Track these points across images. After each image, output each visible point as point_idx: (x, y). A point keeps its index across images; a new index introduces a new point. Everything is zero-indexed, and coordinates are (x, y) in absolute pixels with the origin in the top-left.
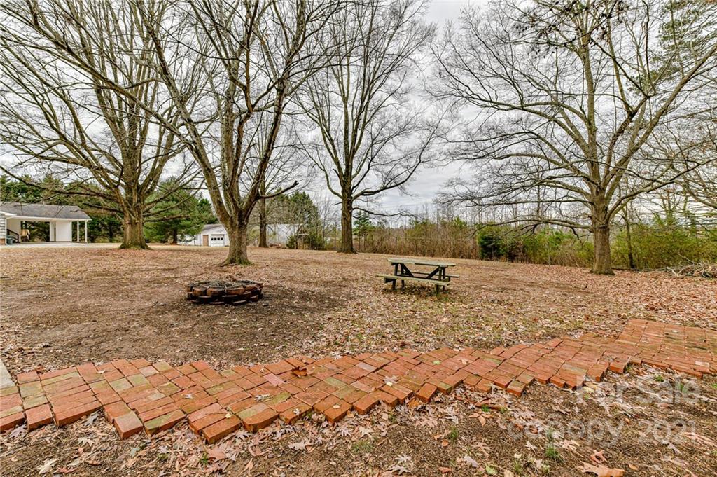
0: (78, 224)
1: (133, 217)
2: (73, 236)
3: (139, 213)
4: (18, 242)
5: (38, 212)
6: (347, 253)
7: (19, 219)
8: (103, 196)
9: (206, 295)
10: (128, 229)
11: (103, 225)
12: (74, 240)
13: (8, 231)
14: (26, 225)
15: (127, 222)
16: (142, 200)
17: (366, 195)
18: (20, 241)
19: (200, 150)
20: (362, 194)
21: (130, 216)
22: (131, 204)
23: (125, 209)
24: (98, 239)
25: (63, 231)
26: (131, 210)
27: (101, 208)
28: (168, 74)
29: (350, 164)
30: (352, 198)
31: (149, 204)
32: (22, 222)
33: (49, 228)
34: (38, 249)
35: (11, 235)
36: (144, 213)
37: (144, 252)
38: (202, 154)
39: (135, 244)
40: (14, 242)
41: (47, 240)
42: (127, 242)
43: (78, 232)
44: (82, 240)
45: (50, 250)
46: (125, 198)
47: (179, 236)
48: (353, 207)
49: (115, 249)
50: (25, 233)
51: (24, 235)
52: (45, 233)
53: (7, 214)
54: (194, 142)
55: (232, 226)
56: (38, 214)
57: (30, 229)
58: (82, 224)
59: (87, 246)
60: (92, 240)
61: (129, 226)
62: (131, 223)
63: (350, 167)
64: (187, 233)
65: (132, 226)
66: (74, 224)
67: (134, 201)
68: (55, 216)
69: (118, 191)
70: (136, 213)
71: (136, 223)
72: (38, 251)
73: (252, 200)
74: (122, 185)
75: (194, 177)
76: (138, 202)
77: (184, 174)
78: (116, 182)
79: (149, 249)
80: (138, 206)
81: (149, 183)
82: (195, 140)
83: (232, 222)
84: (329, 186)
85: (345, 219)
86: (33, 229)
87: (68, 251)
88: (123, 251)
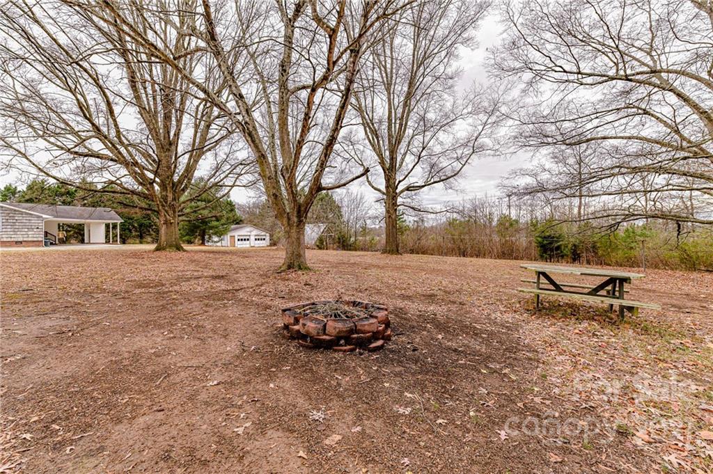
0: (111, 226)
1: (168, 217)
2: (106, 238)
3: (174, 212)
4: (55, 244)
5: (74, 214)
6: (392, 254)
7: (57, 221)
8: (138, 194)
9: (325, 334)
10: (163, 230)
11: (134, 227)
12: (107, 242)
13: (46, 233)
14: (63, 228)
15: (162, 222)
16: (177, 198)
17: (411, 190)
18: (57, 242)
19: (254, 132)
20: (408, 189)
21: (165, 216)
22: (166, 203)
23: (160, 207)
24: (129, 241)
25: (97, 233)
26: (166, 208)
27: (136, 207)
28: (216, 40)
29: (395, 156)
30: (396, 194)
31: (184, 203)
32: (59, 225)
33: (84, 230)
34: (73, 251)
35: (49, 236)
36: (179, 212)
37: (180, 254)
38: (255, 136)
39: (171, 246)
40: (51, 244)
41: (82, 241)
42: (162, 243)
43: (111, 233)
44: (115, 241)
45: (84, 252)
46: (160, 196)
47: (206, 237)
48: (398, 204)
49: (149, 251)
50: (62, 235)
51: (61, 236)
52: (81, 234)
53: (44, 216)
54: (246, 123)
55: (289, 224)
56: (73, 216)
57: (67, 231)
58: (115, 226)
59: (119, 247)
60: (124, 242)
61: (164, 227)
62: (166, 222)
63: (394, 160)
64: (215, 234)
65: (167, 226)
66: (107, 226)
67: (169, 199)
68: (89, 218)
69: (153, 188)
70: (171, 212)
71: (171, 223)
72: (72, 253)
73: (314, 193)
74: (157, 183)
75: (229, 174)
76: (173, 200)
77: (217, 171)
78: (151, 179)
79: (185, 251)
80: (173, 205)
81: (184, 180)
82: (247, 120)
83: (289, 219)
84: (368, 181)
85: (390, 217)
86: (70, 231)
87: (102, 254)
88: (158, 253)
